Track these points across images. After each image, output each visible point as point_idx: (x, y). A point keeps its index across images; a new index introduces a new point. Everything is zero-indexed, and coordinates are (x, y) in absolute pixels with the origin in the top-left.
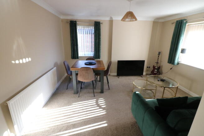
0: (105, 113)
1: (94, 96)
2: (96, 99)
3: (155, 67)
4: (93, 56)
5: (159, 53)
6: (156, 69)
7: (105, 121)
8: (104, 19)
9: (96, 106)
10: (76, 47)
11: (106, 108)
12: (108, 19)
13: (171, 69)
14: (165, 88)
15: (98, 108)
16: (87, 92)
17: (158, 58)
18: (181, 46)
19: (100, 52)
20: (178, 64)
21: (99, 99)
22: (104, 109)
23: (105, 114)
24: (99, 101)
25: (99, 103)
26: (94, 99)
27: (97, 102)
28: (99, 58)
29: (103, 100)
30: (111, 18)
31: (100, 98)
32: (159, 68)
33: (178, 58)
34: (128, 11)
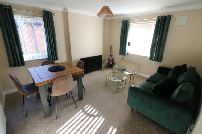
0: (103, 119)
1: (77, 107)
2: (80, 109)
3: (110, 59)
4: (47, 57)
5: (111, 47)
6: (111, 61)
7: (110, 127)
8: (56, 10)
9: (88, 117)
10: (16, 47)
11: (100, 113)
12: (60, 9)
13: (122, 59)
14: (132, 75)
15: (92, 118)
16: (63, 106)
17: (111, 52)
18: (129, 40)
19: (57, 52)
20: (127, 54)
21: (85, 108)
22: (98, 115)
23: (105, 120)
24: (86, 110)
25: (88, 112)
26: (79, 111)
27: (85, 113)
28: (57, 59)
29: (89, 107)
30: (65, 9)
31: (84, 106)
32: (113, 60)
33: (127, 50)
34: (105, 6)
